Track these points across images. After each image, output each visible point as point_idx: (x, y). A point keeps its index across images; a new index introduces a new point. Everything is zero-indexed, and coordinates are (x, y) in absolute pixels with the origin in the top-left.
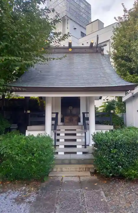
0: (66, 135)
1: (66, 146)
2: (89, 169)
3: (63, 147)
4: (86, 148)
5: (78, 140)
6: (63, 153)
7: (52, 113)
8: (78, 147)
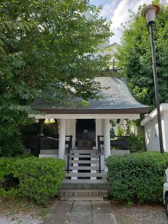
0: (80, 159)
1: (79, 171)
2: (102, 194)
3: (77, 171)
4: (100, 172)
5: (92, 165)
6: (76, 178)
7: (66, 136)
8: (92, 171)
